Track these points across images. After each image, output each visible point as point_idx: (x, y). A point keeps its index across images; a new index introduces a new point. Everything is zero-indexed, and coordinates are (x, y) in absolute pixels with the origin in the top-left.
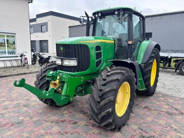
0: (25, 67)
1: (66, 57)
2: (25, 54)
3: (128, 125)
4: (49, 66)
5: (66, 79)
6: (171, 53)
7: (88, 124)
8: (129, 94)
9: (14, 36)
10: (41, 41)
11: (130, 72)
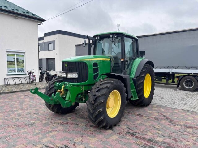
0: (32, 84)
1: (69, 71)
2: (33, 71)
3: (119, 126)
4: (57, 79)
5: (69, 88)
6: (172, 69)
7: (87, 125)
8: (120, 101)
9: (23, 55)
10: (47, 59)
11: (118, 82)
